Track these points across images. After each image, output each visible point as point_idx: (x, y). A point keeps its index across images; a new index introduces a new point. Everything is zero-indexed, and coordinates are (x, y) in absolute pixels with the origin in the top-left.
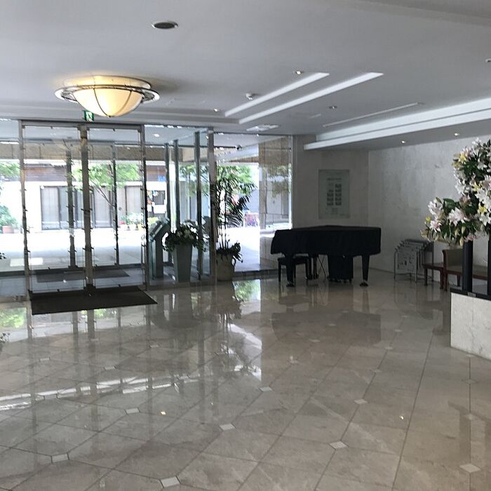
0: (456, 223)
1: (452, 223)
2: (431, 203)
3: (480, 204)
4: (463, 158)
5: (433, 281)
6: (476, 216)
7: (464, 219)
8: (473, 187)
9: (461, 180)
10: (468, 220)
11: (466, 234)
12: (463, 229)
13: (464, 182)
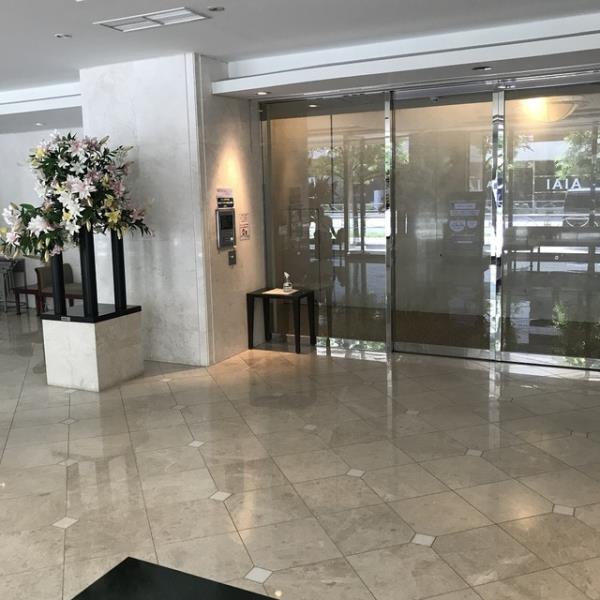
0: (37, 234)
1: (33, 234)
2: (5, 210)
3: (63, 210)
4: (41, 153)
5: (28, 308)
6: (61, 224)
7: (47, 229)
8: (55, 190)
9: (41, 181)
10: (53, 230)
11: (51, 247)
12: (47, 241)
13: (44, 183)
